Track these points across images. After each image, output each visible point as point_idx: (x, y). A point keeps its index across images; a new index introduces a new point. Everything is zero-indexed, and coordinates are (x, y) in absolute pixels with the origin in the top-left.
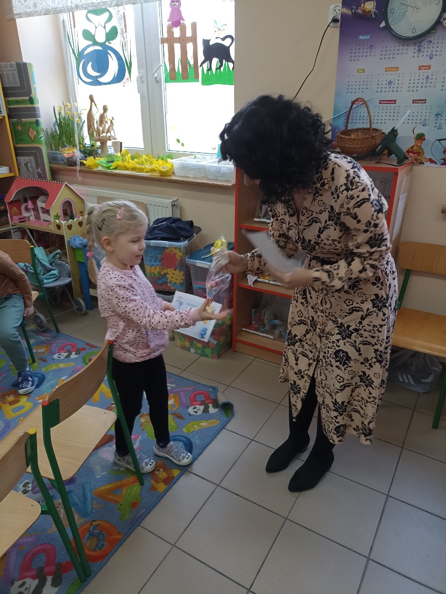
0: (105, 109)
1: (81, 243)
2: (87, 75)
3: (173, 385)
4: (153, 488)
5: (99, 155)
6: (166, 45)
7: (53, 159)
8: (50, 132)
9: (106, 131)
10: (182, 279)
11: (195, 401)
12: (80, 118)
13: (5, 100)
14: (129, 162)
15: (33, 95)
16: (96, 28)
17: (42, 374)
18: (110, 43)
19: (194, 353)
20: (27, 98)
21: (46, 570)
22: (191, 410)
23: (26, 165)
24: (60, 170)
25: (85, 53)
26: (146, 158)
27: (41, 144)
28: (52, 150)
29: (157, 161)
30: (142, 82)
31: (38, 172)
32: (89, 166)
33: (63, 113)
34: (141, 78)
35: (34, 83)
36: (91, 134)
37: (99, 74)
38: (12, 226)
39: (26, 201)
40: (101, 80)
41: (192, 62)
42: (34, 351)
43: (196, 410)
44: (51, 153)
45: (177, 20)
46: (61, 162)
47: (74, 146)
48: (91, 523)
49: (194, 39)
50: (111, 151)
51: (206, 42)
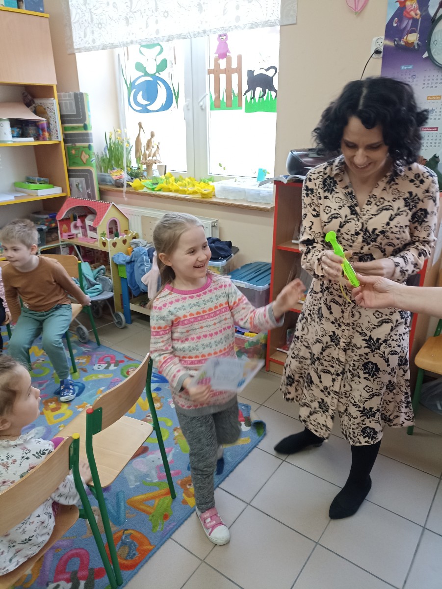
0: (152, 135)
1: (124, 259)
2: (137, 104)
4: (185, 502)
5: (145, 177)
6: (212, 76)
7: (102, 181)
8: (100, 156)
9: (152, 155)
12: (128, 143)
13: (62, 126)
14: (172, 184)
15: (87, 122)
16: (148, 60)
17: (83, 384)
18: (160, 74)
20: (82, 125)
21: (80, 574)
23: (77, 186)
24: (108, 191)
25: (136, 84)
26: (189, 181)
27: (92, 167)
28: (101, 172)
29: (199, 184)
30: (188, 109)
31: (88, 193)
32: (135, 188)
33: (113, 139)
34: (187, 106)
35: (89, 111)
36: (138, 158)
37: (149, 102)
38: (62, 242)
39: (75, 219)
40: (150, 108)
41: (236, 92)
42: (76, 361)
44: (101, 175)
45: (223, 53)
46: (108, 184)
47: (122, 169)
48: (124, 532)
49: (239, 70)
50: (156, 174)
51: (250, 73)
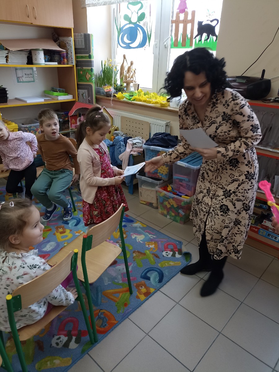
0: (132, 64)
1: (109, 143)
2: (123, 42)
3: (155, 237)
4: (138, 297)
5: (125, 91)
6: (174, 25)
7: (98, 92)
8: (98, 76)
9: (130, 77)
10: (167, 172)
11: (168, 248)
12: (116, 68)
13: (75, 56)
14: (142, 97)
15: (91, 54)
16: (132, 13)
17: (79, 219)
18: (140, 23)
19: (169, 218)
20: (88, 55)
21: (73, 332)
22: (164, 253)
23: (82, 95)
24: (101, 99)
25: (124, 29)
26: (153, 95)
27: (93, 83)
28: (98, 86)
29: (160, 97)
30: (156, 47)
31: (89, 99)
32: (118, 98)
33: (107, 65)
34: (156, 45)
35: (93, 46)
36: (121, 79)
37: (131, 42)
38: (71, 130)
39: (80, 116)
40: (131, 45)
41: (189, 36)
42: (76, 204)
43: (167, 254)
44: (97, 88)
46: (102, 94)
47: (111, 85)
48: (100, 311)
49: (192, 21)
50: (132, 89)
51: (200, 23)
